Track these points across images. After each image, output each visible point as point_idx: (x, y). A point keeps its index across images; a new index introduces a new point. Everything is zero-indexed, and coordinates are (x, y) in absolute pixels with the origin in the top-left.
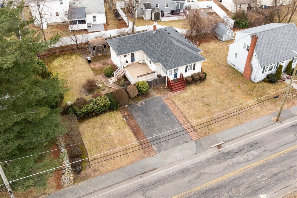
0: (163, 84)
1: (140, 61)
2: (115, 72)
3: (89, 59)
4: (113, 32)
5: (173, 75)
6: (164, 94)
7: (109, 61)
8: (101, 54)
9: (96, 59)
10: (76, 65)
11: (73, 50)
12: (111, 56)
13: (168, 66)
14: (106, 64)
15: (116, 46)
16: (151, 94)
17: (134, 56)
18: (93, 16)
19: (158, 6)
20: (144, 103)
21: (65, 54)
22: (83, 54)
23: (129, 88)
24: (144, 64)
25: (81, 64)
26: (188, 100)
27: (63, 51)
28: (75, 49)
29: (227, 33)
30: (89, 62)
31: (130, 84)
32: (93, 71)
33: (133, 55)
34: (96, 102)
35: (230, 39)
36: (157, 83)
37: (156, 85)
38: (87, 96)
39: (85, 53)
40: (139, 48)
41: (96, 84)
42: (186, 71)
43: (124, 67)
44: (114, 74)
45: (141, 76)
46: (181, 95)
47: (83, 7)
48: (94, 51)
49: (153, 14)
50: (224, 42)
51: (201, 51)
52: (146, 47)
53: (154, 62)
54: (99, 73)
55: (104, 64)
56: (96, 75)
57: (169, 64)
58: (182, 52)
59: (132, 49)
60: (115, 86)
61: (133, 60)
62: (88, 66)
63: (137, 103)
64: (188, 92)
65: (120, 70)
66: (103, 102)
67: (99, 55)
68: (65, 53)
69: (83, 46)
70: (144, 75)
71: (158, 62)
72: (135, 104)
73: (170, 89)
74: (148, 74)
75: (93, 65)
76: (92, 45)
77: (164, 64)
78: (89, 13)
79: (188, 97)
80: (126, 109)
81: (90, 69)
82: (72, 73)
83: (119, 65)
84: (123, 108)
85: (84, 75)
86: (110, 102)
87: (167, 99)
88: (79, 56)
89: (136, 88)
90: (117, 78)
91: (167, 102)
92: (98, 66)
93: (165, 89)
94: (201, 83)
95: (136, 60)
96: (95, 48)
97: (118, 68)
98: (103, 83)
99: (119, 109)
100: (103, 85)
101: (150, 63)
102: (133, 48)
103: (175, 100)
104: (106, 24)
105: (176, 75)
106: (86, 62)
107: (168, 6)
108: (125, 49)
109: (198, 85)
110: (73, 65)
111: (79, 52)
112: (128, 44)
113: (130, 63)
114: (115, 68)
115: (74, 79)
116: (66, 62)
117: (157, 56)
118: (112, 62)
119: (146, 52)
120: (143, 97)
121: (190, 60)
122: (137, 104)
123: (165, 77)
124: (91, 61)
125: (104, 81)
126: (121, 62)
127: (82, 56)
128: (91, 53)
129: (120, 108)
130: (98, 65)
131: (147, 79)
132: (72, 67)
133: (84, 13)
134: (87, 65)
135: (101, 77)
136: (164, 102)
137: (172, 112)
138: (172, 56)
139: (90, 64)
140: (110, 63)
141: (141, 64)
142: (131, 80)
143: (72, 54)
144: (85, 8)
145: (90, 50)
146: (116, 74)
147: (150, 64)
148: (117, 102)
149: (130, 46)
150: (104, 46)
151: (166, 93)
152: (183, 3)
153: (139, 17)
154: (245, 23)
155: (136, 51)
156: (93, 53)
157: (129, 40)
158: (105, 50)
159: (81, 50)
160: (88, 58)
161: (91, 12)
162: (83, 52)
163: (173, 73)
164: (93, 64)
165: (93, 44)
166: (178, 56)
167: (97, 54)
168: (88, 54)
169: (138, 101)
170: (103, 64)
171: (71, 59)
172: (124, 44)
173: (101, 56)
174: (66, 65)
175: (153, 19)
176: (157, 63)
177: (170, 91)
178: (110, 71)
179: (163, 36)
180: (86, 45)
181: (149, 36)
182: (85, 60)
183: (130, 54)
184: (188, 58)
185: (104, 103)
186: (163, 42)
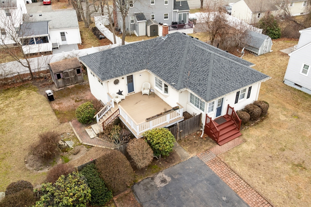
0: (196, 130)
1: (144, 89)
2: (99, 113)
3: (50, 94)
4: (92, 50)
5: (215, 111)
6: (203, 150)
7: (88, 95)
8: (73, 86)
9: (64, 93)
10: (25, 106)
11: (23, 81)
12: (89, 87)
13: (208, 93)
14: (81, 100)
15: (98, 65)
16: (178, 153)
17: (132, 81)
18: (61, 33)
19: (154, 17)
20: (168, 179)
21: (8, 89)
22: (41, 86)
23: (132, 146)
24: (152, 94)
25: (36, 105)
26: (256, 159)
27: (5, 84)
28: (28, 80)
29: (265, 42)
30: (51, 98)
31: (133, 137)
32: (56, 115)
33: (130, 80)
34: (53, 194)
35: (267, 51)
36: (186, 129)
37: (185, 133)
38: (39, 172)
39: (44, 85)
40: (141, 65)
41: (60, 142)
42: (236, 102)
43: (115, 103)
44: (97, 117)
45: (153, 118)
46: (239, 150)
47: (45, 20)
48: (60, 81)
49: (149, 27)
50: (261, 56)
51: (252, 64)
52: (155, 64)
53: (176, 88)
54: (68, 117)
55: (78, 101)
56: (61, 123)
57: (209, 89)
58: (227, 66)
59: (128, 68)
60: (100, 143)
61: (131, 88)
62: (47, 107)
63: (153, 179)
64: (249, 141)
65: (109, 109)
66: (71, 194)
67: (70, 87)
68: (9, 87)
69: (42, 75)
70: (158, 116)
71: (185, 87)
72: (148, 183)
73: (214, 139)
74: (167, 112)
75: (56, 104)
76: (54, 70)
77: (198, 90)
78: (54, 28)
79: (254, 153)
80: (129, 200)
81: (51, 112)
82: (15, 122)
83: (105, 100)
84: (122, 198)
85: (39, 124)
86: (90, 191)
87: (214, 162)
88: (34, 90)
89: (149, 146)
90: (103, 126)
91: (216, 170)
92: (66, 106)
93: (202, 138)
94: (262, 120)
95: (137, 89)
96: (61, 74)
97: (103, 106)
98: (75, 137)
99: (113, 201)
100: (76, 143)
101: (165, 92)
102: (131, 66)
103: (231, 163)
104: (82, 44)
105: (219, 110)
106: (46, 98)
107: (167, 17)
108: (115, 68)
109: (259, 125)
110: (20, 107)
111: (35, 85)
112: (119, 59)
113: (127, 95)
114: (97, 106)
115: (16, 134)
116: (7, 102)
117: (180, 77)
118: (93, 96)
119: (157, 71)
120: (163, 163)
121: (244, 79)
122: (152, 183)
123: (201, 115)
124: (54, 97)
125: (78, 134)
126: (108, 94)
127: (39, 90)
128: (56, 84)
129: (115, 199)
130: (67, 103)
131: (165, 122)
132: (18, 110)
133: (46, 28)
134: (46, 105)
135: (71, 125)
136: (211, 170)
137: (237, 196)
138: (210, 74)
139: (53, 102)
140: (88, 98)
141: (146, 96)
142: (133, 127)
143: (21, 88)
144: (48, 22)
145: (54, 78)
146: (100, 117)
147: (166, 94)
148: (106, 186)
149: (125, 63)
150: (77, 70)
151: (208, 148)
152: (187, 13)
153: (129, 34)
154: (277, 32)
155: (136, 71)
156: (58, 83)
157: (121, 53)
158: (79, 78)
159: (38, 81)
160: (48, 91)
161: (57, 27)
162: (41, 85)
163: (216, 106)
164: (58, 102)
165: (57, 68)
166: (221, 72)
167: (65, 86)
168: (51, 86)
169: (153, 173)
170: (75, 102)
171: (19, 97)
172: (112, 59)
173: (72, 88)
174: (6, 107)
175: (149, 35)
176: (182, 90)
177: (213, 143)
178: (89, 112)
179: (183, 42)
180: (47, 73)
181: (155, 46)
182: (43, 97)
183: (125, 77)
184: (240, 76)
185: (74, 195)
186: (186, 52)
